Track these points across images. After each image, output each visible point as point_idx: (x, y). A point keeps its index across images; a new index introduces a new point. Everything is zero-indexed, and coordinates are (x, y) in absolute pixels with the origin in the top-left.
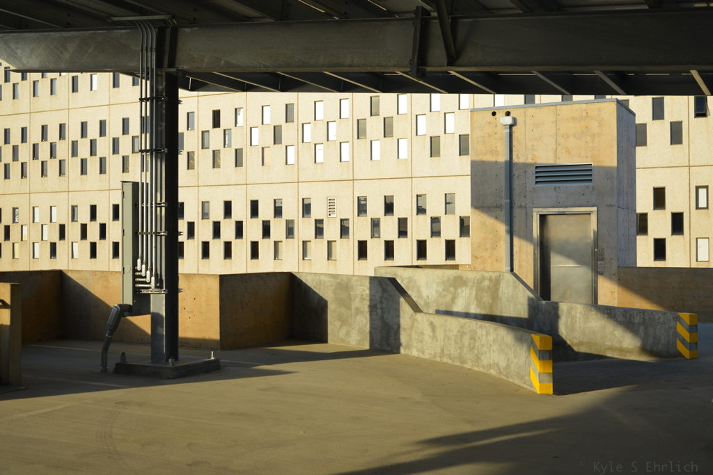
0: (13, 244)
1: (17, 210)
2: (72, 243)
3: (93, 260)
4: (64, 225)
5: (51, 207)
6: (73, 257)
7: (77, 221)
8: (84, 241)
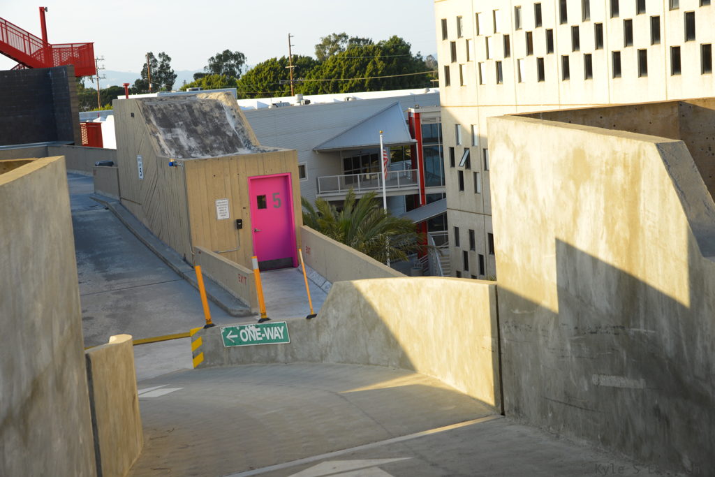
0: (461, 66)
1: (461, 20)
2: (519, 60)
3: (541, 83)
4: (508, 36)
5: (494, 12)
6: (520, 81)
7: (521, 29)
8: (530, 56)
